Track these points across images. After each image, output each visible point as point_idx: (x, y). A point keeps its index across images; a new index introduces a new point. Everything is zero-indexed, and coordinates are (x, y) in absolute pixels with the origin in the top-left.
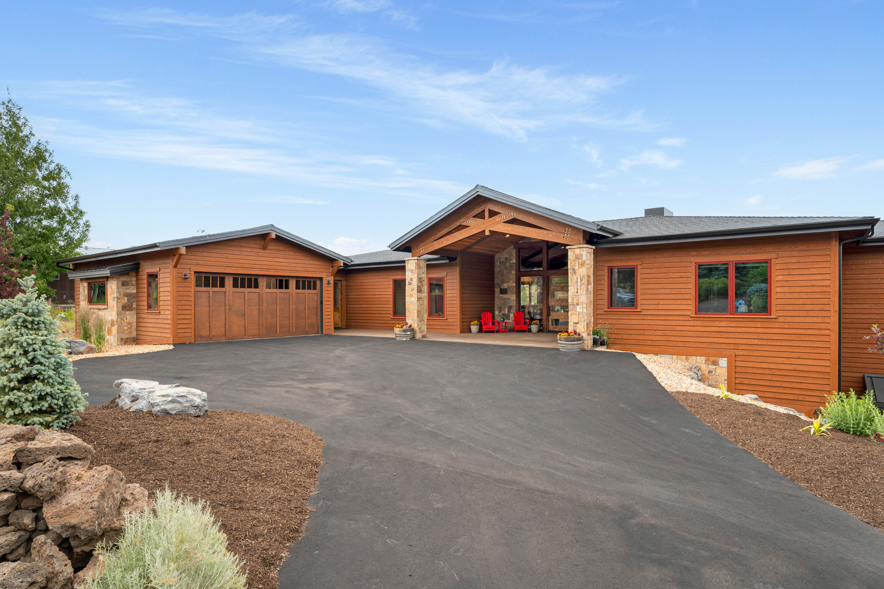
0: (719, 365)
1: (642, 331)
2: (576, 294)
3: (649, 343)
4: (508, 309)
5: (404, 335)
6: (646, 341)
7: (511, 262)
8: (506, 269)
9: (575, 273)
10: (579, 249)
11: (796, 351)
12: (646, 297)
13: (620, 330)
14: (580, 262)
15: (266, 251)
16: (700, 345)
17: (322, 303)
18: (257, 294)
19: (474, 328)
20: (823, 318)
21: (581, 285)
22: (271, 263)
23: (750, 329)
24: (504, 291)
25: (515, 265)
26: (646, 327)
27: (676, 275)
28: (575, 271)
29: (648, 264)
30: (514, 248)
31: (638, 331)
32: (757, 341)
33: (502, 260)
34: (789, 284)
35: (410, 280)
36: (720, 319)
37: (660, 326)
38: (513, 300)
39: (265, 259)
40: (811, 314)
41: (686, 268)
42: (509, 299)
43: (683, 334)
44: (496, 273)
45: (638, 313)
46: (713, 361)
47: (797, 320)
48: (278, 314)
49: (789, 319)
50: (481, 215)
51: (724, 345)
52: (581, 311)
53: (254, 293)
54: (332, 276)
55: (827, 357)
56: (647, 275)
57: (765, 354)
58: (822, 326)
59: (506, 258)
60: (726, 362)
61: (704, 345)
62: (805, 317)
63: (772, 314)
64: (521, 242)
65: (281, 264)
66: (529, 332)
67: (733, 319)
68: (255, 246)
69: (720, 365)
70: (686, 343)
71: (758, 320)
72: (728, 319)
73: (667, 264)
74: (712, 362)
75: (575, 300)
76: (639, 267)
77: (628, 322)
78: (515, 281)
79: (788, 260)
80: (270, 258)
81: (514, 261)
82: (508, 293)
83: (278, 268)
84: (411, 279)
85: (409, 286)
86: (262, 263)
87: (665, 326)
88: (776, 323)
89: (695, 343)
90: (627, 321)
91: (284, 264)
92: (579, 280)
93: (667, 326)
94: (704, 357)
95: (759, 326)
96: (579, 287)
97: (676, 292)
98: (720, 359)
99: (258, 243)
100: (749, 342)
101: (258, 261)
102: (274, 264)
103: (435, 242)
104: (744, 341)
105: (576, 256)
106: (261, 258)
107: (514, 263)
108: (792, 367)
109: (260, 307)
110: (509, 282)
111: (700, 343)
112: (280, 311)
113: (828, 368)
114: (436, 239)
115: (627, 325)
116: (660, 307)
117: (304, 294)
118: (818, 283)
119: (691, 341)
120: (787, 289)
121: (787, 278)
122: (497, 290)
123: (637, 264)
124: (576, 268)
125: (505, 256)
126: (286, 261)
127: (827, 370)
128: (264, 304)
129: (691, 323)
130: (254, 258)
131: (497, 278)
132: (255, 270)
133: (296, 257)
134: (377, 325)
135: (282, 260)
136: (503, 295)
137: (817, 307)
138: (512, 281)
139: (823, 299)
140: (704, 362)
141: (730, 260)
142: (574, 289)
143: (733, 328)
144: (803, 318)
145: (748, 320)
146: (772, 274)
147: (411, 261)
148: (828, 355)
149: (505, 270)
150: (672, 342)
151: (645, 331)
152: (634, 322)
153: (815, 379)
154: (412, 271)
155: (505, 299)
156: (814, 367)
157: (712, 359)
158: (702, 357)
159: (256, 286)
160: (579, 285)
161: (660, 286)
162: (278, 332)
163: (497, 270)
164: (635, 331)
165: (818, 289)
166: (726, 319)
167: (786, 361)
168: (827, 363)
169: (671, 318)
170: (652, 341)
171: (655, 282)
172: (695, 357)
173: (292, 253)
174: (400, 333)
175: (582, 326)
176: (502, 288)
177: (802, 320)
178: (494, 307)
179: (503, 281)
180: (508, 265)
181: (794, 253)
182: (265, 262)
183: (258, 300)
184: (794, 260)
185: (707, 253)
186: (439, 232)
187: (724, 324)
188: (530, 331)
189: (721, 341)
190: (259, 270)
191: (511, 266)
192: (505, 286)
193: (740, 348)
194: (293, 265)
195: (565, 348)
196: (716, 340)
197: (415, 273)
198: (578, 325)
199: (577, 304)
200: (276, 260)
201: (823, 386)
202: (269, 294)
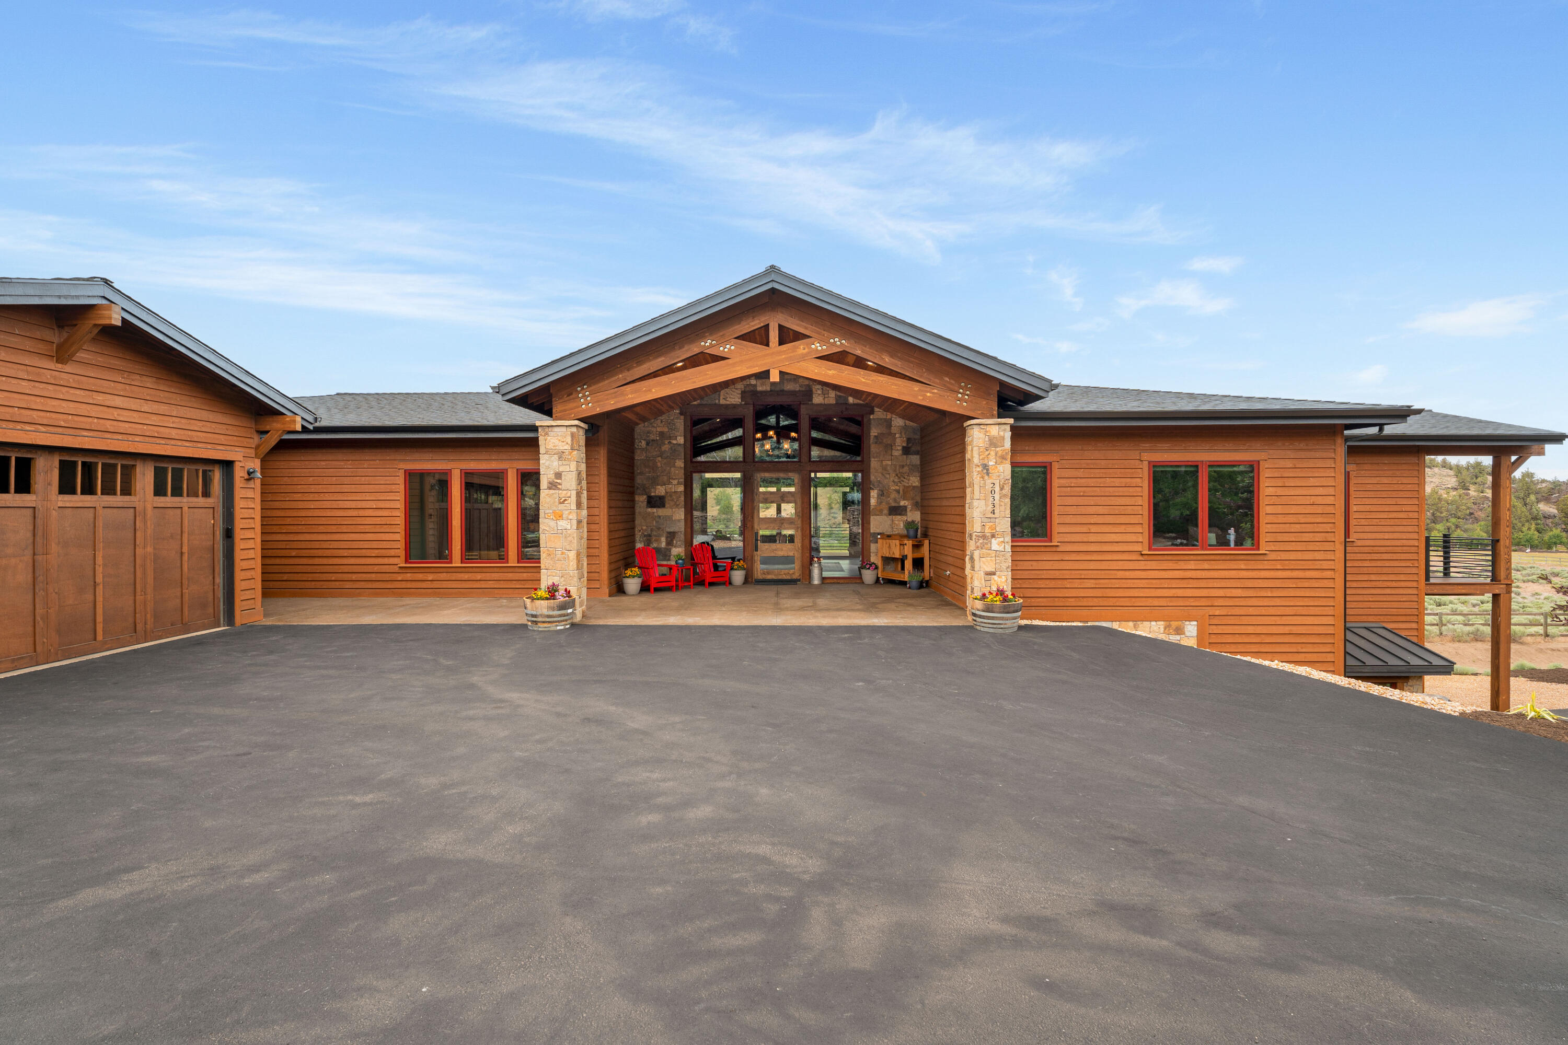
0: (1184, 634)
1: (1060, 582)
2: (992, 515)
3: (1072, 602)
4: (667, 538)
5: (560, 616)
6: (1066, 599)
7: (674, 442)
8: (661, 456)
9: (988, 474)
10: (997, 427)
11: (1292, 604)
12: (1068, 519)
13: (1020, 581)
14: (1000, 453)
15: (68, 368)
16: (1156, 602)
17: (229, 534)
18: (31, 510)
19: (632, 584)
20: (1325, 552)
21: (1000, 498)
22: (83, 410)
23: (1230, 572)
24: (656, 502)
25: (682, 450)
26: (1067, 575)
27: (1117, 482)
28: (988, 470)
29: (1071, 461)
30: (681, 414)
31: (1053, 582)
32: (1240, 590)
33: (652, 437)
34: (1284, 500)
35: (553, 476)
36: (1186, 558)
37: (1090, 572)
38: (679, 521)
39: (63, 393)
40: (1311, 547)
41: (1133, 470)
42: (669, 518)
43: (1130, 583)
44: (637, 463)
45: (1054, 549)
46: (1177, 628)
47: (1292, 556)
48: (99, 579)
49: (1284, 556)
50: (760, 337)
51: (1192, 600)
52: (1001, 548)
53: (18, 511)
54: (256, 456)
55: (1330, 611)
56: (1069, 481)
57: (1251, 611)
58: (1325, 565)
59: (662, 434)
60: (1196, 628)
61: (1163, 602)
62: (1303, 552)
63: (1261, 548)
64: (695, 403)
65: (115, 414)
66: (724, 584)
67: (1206, 558)
68: (28, 345)
69: (1187, 634)
70: (1133, 600)
71: (1242, 557)
72: (1199, 558)
73: (1103, 462)
74: (1175, 630)
75: (987, 528)
76: (1055, 466)
77: (1035, 565)
78: (682, 480)
79: (1282, 463)
80: (78, 392)
81: (681, 440)
82: (667, 505)
83: (109, 425)
84: (558, 475)
85: (552, 491)
86: (52, 404)
87: (1099, 572)
88: (1266, 562)
89: (1147, 599)
90: (1034, 563)
91: (125, 416)
92: (997, 489)
93: (1103, 572)
94: (1162, 623)
95: (1243, 567)
96: (997, 502)
97: (1117, 512)
98: (1187, 623)
99: (38, 334)
100: (1229, 593)
101: (38, 400)
102: (95, 411)
103: (628, 388)
104: (1221, 593)
105: (990, 440)
106: (51, 387)
107: (680, 445)
108: (1286, 630)
109: (39, 558)
110: (669, 483)
111: (1156, 599)
112: (105, 565)
113: (1332, 628)
114: (629, 380)
115: (1033, 572)
116: (1092, 538)
117: (179, 510)
118: (1319, 500)
119: (1142, 595)
120: (1279, 509)
121: (1280, 491)
122: (641, 500)
123: (1050, 461)
124: (991, 463)
125: (658, 429)
126: (133, 404)
127: (1330, 630)
128: (54, 548)
129: (1142, 565)
130: (25, 386)
131: (641, 473)
132: (27, 427)
133: (162, 394)
134: (348, 585)
135: (118, 401)
136: (655, 510)
137: (1319, 537)
138: (675, 482)
139: (1325, 525)
140: (1162, 630)
141: (1202, 459)
142: (987, 505)
143: (1206, 572)
144: (1299, 553)
145: (1228, 558)
146: (1261, 485)
147: (556, 429)
148: (1332, 608)
149: (659, 459)
150: (1111, 599)
151: (1065, 582)
152: (1048, 565)
153: (1315, 645)
154: (561, 455)
155: (660, 517)
156: (1315, 627)
157: (1174, 624)
158: (1159, 623)
159: (24, 486)
160: (997, 496)
161: (1092, 501)
162: (100, 637)
163: (639, 456)
164: (1048, 582)
165: (1319, 510)
166: (1195, 558)
167: (1278, 620)
168: (1330, 620)
169: (1109, 557)
170: (1077, 599)
171: (1082, 494)
172: (1149, 623)
173: (149, 382)
174: (551, 613)
175: (1004, 579)
176: (653, 494)
177: (1299, 556)
178: (634, 535)
179: (655, 481)
180: (666, 447)
181: (1289, 452)
182: (64, 404)
183: (30, 535)
184: (1289, 464)
185: (1166, 446)
186: (639, 363)
187: (1192, 565)
188: (729, 582)
189: (1189, 593)
190: (42, 429)
191: (674, 450)
192: (660, 491)
193: (1216, 604)
194: (154, 420)
195: (999, 626)
196: (1180, 593)
197: (569, 460)
198: (995, 577)
199: (993, 536)
200: (100, 398)
201: (1325, 654)
202: (68, 511)
